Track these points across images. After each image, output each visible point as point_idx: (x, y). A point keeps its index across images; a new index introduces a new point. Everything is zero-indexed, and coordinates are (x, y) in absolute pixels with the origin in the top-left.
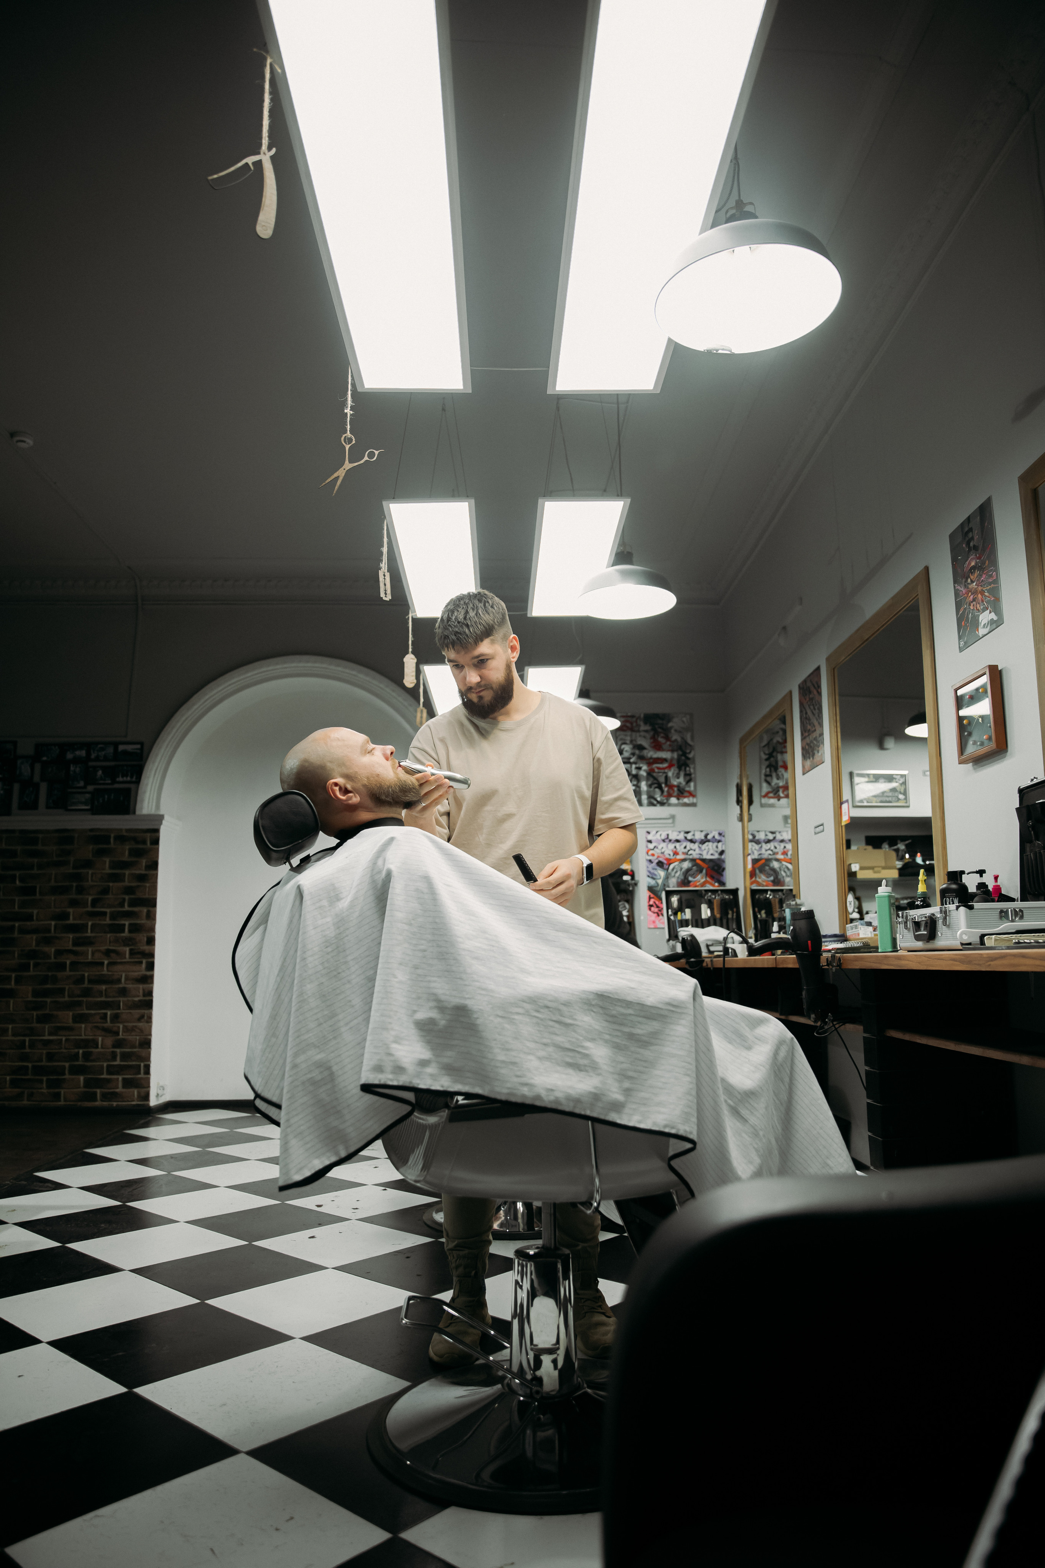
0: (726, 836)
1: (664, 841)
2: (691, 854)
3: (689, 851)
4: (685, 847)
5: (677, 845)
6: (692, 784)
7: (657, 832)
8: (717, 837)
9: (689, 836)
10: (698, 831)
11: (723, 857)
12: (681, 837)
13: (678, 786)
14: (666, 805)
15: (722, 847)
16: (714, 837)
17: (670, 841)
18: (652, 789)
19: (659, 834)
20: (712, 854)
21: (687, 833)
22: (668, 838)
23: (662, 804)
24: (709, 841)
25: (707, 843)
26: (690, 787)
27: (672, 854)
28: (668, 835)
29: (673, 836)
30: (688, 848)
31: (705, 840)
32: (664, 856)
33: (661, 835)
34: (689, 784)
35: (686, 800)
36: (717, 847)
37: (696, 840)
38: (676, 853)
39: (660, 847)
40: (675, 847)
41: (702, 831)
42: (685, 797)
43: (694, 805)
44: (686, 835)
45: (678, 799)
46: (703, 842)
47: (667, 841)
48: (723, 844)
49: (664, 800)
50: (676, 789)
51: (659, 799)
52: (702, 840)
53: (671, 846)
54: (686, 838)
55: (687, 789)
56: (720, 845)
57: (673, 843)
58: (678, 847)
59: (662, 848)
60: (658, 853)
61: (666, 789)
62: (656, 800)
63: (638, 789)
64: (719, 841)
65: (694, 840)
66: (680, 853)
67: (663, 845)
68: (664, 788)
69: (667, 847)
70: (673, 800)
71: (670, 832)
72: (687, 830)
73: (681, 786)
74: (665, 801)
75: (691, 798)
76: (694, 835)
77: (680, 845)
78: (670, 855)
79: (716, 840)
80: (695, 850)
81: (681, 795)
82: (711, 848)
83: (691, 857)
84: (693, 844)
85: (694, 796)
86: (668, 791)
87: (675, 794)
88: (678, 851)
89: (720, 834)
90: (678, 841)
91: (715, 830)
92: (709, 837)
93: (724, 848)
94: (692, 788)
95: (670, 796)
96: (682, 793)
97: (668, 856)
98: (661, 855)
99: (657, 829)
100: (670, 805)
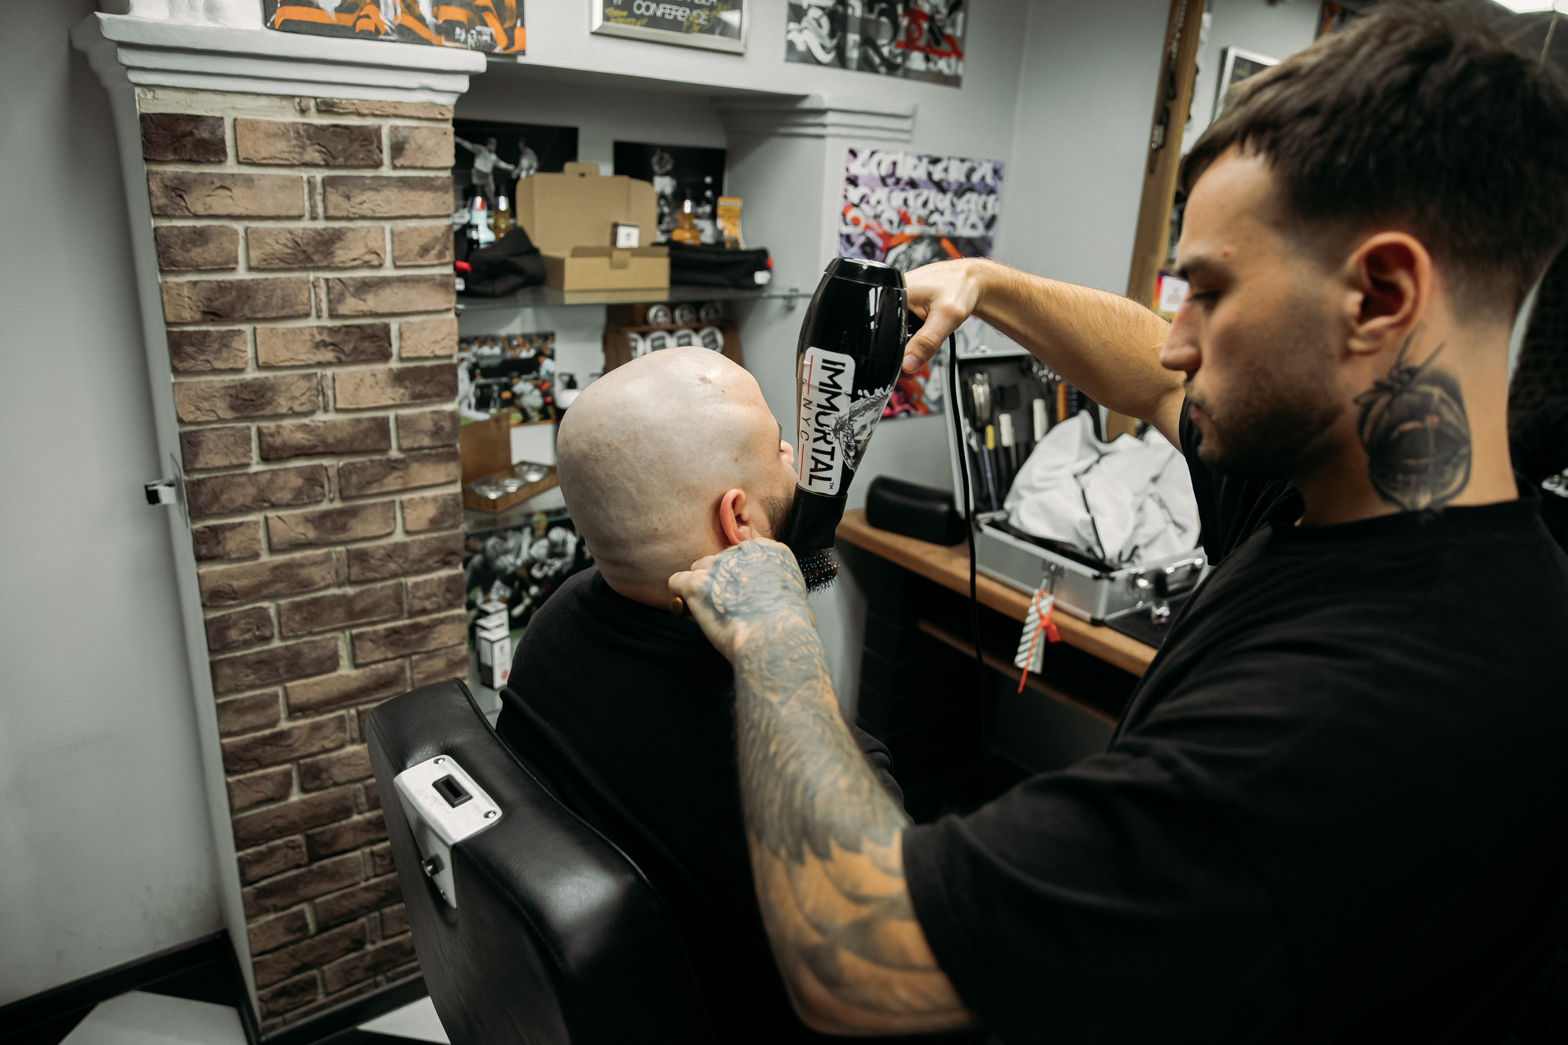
0: (1005, 178)
1: (883, 181)
2: (934, 224)
3: (932, 212)
4: (925, 204)
5: (911, 194)
6: (960, 17)
7: (873, 153)
8: (989, 180)
9: (938, 174)
10: (955, 158)
11: (991, 233)
12: (920, 174)
13: (931, 19)
14: (900, 72)
15: (994, 208)
16: (983, 178)
17: (898, 181)
18: (873, 16)
19: (876, 158)
20: (973, 226)
21: (935, 161)
22: (893, 174)
23: (892, 68)
24: (971, 189)
25: (968, 196)
26: (953, 25)
27: (896, 219)
28: (894, 164)
29: (905, 172)
30: (931, 206)
31: (966, 186)
32: (880, 225)
33: (879, 164)
34: (953, 15)
35: (942, 65)
36: (985, 207)
37: (949, 184)
38: (904, 220)
39: (873, 201)
40: (905, 201)
41: (963, 160)
42: (942, 54)
43: (953, 81)
44: (931, 168)
45: (927, 59)
46: (961, 191)
47: (890, 181)
48: (997, 200)
49: (896, 56)
50: (925, 26)
51: (885, 51)
52: (961, 185)
53: (898, 197)
54: (930, 175)
55: (949, 31)
56: (992, 198)
57: (903, 190)
58: (911, 202)
59: (879, 202)
60: (867, 217)
61: (904, 22)
62: (877, 50)
63: (840, 9)
64: (991, 191)
65: (945, 185)
66: (914, 219)
67: (881, 193)
68: (900, 19)
69: (889, 199)
70: (917, 61)
71: (899, 157)
72: (936, 154)
73: (938, 17)
74: (899, 60)
75: (953, 60)
76: (946, 170)
77: (918, 196)
78: (891, 222)
79: (986, 185)
80: (942, 213)
81: (934, 47)
82: (973, 206)
83: (932, 231)
84: (940, 196)
85: (959, 55)
86: (908, 30)
87: (922, 43)
88: (910, 211)
89: (996, 172)
90: (913, 184)
91: (988, 161)
92: (976, 178)
93: (997, 211)
94: (959, 33)
95: (910, 45)
96: (938, 43)
97: (886, 227)
98: (873, 223)
99: (875, 148)
100: (908, 74)
